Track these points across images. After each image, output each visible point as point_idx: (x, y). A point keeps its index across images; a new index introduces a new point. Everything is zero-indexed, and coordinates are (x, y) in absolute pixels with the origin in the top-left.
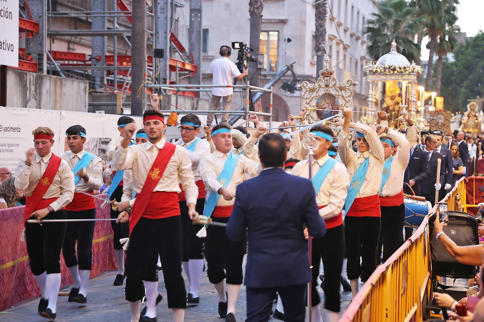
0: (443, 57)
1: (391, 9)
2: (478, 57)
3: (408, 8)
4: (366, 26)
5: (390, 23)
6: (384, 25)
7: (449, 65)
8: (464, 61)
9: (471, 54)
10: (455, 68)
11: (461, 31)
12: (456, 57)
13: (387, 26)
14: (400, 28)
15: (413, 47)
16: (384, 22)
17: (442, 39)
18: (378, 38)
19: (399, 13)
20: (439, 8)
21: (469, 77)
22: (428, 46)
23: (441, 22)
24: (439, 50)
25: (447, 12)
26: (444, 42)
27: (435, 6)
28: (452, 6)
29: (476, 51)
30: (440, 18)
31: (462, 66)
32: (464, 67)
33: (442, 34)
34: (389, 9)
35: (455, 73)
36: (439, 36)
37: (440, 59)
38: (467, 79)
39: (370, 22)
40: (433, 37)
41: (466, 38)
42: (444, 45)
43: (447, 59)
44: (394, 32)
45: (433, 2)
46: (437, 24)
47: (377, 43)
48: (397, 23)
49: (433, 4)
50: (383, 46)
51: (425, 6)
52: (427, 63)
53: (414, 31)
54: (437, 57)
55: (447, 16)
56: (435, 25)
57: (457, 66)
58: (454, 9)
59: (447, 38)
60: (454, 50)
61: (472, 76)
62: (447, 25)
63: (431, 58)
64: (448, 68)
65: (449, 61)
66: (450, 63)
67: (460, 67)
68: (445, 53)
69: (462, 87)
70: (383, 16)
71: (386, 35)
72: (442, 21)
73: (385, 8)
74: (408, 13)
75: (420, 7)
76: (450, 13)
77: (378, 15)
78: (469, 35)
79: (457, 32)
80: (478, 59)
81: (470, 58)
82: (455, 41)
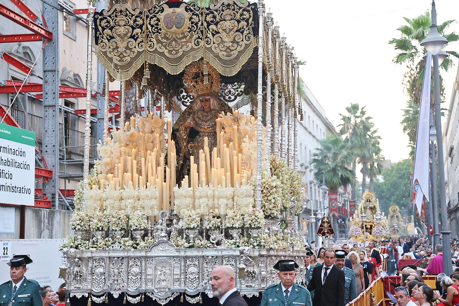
0: (374, 179)
1: (330, 145)
2: (400, 177)
3: (343, 144)
4: (313, 158)
5: (330, 155)
6: (326, 157)
7: (379, 184)
8: (391, 181)
9: (396, 176)
10: (384, 187)
11: (385, 159)
12: (385, 178)
13: (328, 157)
14: (337, 159)
15: (349, 173)
16: (325, 155)
17: (372, 166)
18: (322, 167)
19: (336, 148)
20: (366, 143)
21: (396, 193)
22: (362, 171)
23: (369, 153)
24: (370, 174)
25: (374, 145)
26: (373, 168)
27: (364, 142)
28: (377, 141)
29: (399, 173)
30: (369, 150)
31: (390, 185)
32: (391, 186)
33: (372, 162)
34: (328, 145)
35: (385, 191)
36: (369, 163)
37: (372, 180)
38: (394, 195)
39: (315, 155)
40: (365, 164)
41: (391, 163)
42: (373, 170)
43: (378, 180)
44: (333, 162)
45: (362, 139)
46: (367, 154)
47: (321, 170)
48: (335, 155)
50: (326, 172)
51: (356, 142)
52: (362, 183)
53: (348, 161)
54: (370, 179)
55: (373, 148)
56: (365, 155)
57: (385, 185)
58: (378, 143)
59: (376, 165)
60: (382, 173)
61: (398, 192)
62: (374, 154)
63: (364, 180)
64: (379, 186)
65: (379, 182)
66: (380, 183)
67: (388, 186)
68: (375, 176)
69: (390, 201)
70: (324, 150)
71: (327, 164)
72: (371, 152)
73: (325, 144)
74: (343, 147)
75: (352, 142)
76: (376, 146)
77: (321, 150)
78: (393, 162)
79: (383, 159)
80: (402, 180)
81: (394, 178)
82: (382, 166)
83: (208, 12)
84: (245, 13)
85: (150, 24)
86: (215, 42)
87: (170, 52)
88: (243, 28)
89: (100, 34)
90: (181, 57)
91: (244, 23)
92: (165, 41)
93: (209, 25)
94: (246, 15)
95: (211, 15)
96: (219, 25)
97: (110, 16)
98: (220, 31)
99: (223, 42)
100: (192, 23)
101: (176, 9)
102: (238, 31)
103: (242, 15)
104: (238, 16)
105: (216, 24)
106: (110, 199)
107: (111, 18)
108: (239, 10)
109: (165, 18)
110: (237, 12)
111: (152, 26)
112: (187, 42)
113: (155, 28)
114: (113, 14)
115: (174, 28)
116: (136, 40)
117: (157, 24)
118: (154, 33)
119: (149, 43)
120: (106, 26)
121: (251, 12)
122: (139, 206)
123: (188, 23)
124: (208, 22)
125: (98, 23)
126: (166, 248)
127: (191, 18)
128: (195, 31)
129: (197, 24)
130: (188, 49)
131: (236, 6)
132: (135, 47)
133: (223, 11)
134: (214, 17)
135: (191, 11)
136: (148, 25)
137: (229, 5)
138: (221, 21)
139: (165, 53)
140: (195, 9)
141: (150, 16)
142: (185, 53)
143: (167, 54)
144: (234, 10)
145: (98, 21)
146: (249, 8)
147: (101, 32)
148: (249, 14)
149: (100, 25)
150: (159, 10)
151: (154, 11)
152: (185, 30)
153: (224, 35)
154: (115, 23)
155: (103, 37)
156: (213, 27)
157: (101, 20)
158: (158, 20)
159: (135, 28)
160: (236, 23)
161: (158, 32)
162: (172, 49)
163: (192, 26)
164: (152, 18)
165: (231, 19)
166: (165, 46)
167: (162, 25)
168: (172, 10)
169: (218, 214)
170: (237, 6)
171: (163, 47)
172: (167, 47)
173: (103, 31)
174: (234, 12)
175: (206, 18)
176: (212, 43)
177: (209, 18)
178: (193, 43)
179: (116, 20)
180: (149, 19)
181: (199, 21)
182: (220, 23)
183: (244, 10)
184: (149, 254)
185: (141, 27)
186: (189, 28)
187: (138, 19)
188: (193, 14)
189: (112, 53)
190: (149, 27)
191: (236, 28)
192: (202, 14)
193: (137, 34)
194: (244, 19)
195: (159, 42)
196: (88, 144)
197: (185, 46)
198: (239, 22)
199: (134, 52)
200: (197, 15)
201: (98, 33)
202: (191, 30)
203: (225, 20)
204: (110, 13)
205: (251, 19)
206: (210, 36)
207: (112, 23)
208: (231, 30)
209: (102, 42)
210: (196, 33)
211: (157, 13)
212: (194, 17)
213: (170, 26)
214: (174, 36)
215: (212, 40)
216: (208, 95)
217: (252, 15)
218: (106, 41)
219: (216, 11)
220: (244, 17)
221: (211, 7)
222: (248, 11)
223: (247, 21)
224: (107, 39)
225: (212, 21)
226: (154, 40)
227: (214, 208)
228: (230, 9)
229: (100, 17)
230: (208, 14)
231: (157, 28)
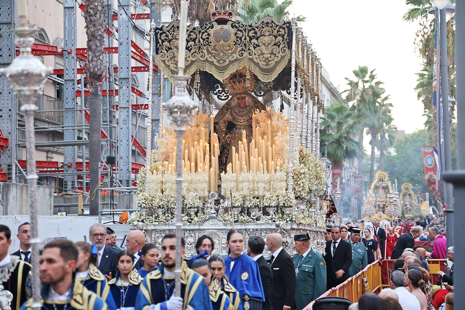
0: (384, 152)
1: (334, 113)
2: (415, 150)
3: (348, 112)
5: (334, 124)
6: (328, 126)
8: (404, 155)
9: (410, 148)
10: (397, 161)
11: (397, 130)
12: (397, 151)
13: (331, 127)
14: (342, 129)
15: (354, 144)
16: (328, 124)
17: (383, 137)
18: (324, 138)
19: (341, 116)
20: (376, 111)
21: (409, 168)
22: (371, 143)
23: (379, 123)
24: (380, 146)
25: (384, 114)
26: (384, 140)
27: (373, 110)
28: (388, 109)
30: (379, 119)
31: (403, 159)
33: (382, 133)
34: (332, 113)
35: (397, 165)
36: (379, 134)
37: (382, 153)
38: (407, 170)
40: (374, 135)
42: (384, 141)
43: (389, 153)
44: (338, 132)
45: (371, 106)
46: (377, 124)
47: (324, 142)
48: (340, 124)
49: (371, 108)
50: (329, 144)
51: (364, 110)
52: (370, 157)
53: (354, 131)
54: (379, 152)
55: (384, 118)
56: (375, 125)
57: (398, 159)
58: (390, 112)
59: (387, 136)
60: (394, 145)
61: (411, 167)
62: (385, 125)
63: (373, 152)
64: (391, 160)
65: (391, 155)
66: (392, 157)
67: (401, 159)
68: (386, 148)
69: (403, 177)
70: (327, 119)
71: (331, 134)
72: (381, 122)
73: (329, 112)
74: (349, 116)
75: (359, 110)
76: (386, 115)
77: (323, 119)
78: (406, 133)
79: (395, 130)
80: (416, 153)
82: (393, 138)
83: (250, 28)
84: (281, 30)
85: (202, 38)
86: (256, 53)
87: (218, 61)
88: (279, 42)
89: (160, 46)
90: (228, 65)
91: (280, 38)
92: (215, 52)
93: (251, 39)
94: (282, 32)
95: (253, 31)
96: (259, 40)
97: (168, 31)
98: (260, 44)
99: (262, 54)
100: (237, 37)
101: (223, 25)
102: (275, 45)
103: (278, 31)
104: (275, 32)
105: (257, 39)
106: (169, 182)
107: (169, 32)
108: (276, 27)
109: (214, 33)
110: (275, 29)
111: (204, 40)
112: (232, 54)
113: (206, 41)
114: (171, 29)
115: (222, 42)
116: (190, 51)
117: (208, 38)
118: (205, 46)
119: (201, 54)
120: (165, 39)
121: (286, 29)
122: (192, 188)
123: (233, 38)
124: (250, 37)
125: (159, 37)
126: (215, 223)
127: (236, 34)
128: (239, 45)
129: (241, 39)
130: (233, 59)
131: (273, 24)
132: (189, 57)
133: (263, 28)
134: (256, 33)
135: (236, 27)
136: (200, 39)
137: (268, 23)
138: (261, 36)
139: (214, 62)
140: (239, 26)
141: (202, 31)
142: (231, 62)
143: (216, 63)
144: (272, 27)
145: (159, 35)
146: (285, 26)
147: (161, 44)
148: (285, 30)
149: (160, 38)
150: (210, 27)
151: (206, 28)
152: (231, 44)
153: (263, 48)
154: (173, 37)
155: (162, 48)
156: (254, 41)
157: (161, 34)
158: (209, 35)
159: (189, 41)
160: (274, 38)
161: (208, 45)
162: (220, 59)
163: (237, 40)
164: (203, 33)
165: (270, 35)
166: (214, 57)
167: (212, 38)
168: (220, 26)
169: (257, 195)
170: (275, 24)
171: (212, 57)
172: (216, 57)
173: (162, 43)
174: (272, 29)
175: (248, 34)
176: (253, 54)
177: (251, 34)
178: (238, 54)
179: (173, 34)
180: (201, 34)
181: (243, 36)
182: (261, 38)
183: (280, 28)
184: (201, 227)
185: (194, 40)
186: (234, 42)
187: (192, 34)
188: (238, 30)
189: (170, 62)
190: (201, 40)
191: (273, 43)
192: (245, 30)
193: (191, 46)
194: (280, 35)
195: (209, 53)
196: (149, 137)
197: (231, 57)
198: (276, 37)
199: (188, 61)
200: (241, 31)
201: (159, 45)
202: (236, 44)
203: (264, 35)
204: (168, 29)
205: (286, 35)
206: (252, 48)
207: (170, 37)
208: (269, 44)
209: (161, 52)
210: (240, 46)
211: (208, 29)
212: (238, 32)
213: (218, 40)
214: (222, 48)
215: (254, 52)
216: (244, 93)
217: (287, 31)
218: (165, 51)
219: (257, 28)
220: (280, 33)
221: (253, 25)
222: (284, 28)
223: (283, 36)
224: (166, 49)
225: (254, 36)
226: (205, 51)
227: (254, 190)
228: (268, 26)
229: (160, 32)
230: (250, 30)
231: (208, 41)
